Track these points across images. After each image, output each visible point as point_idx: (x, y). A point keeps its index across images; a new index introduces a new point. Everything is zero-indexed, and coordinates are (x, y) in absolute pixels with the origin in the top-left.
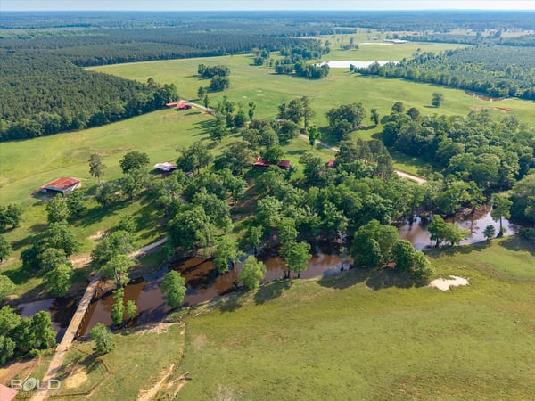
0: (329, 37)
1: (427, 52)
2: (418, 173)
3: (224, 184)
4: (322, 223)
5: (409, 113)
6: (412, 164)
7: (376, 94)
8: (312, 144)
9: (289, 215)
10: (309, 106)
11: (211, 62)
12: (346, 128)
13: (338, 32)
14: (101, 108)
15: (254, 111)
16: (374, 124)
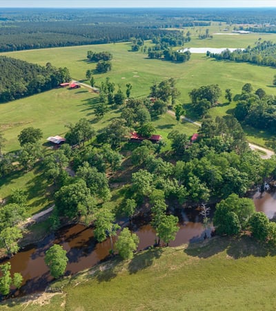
0: (189, 29)
1: (267, 41)
2: (265, 144)
3: (104, 157)
4: (188, 194)
5: (257, 93)
6: (260, 137)
7: (228, 76)
8: (178, 119)
9: (159, 187)
10: (176, 86)
11: (97, 49)
12: (206, 105)
13: (196, 25)
14: (8, 88)
15: (131, 91)
16: (228, 101)
